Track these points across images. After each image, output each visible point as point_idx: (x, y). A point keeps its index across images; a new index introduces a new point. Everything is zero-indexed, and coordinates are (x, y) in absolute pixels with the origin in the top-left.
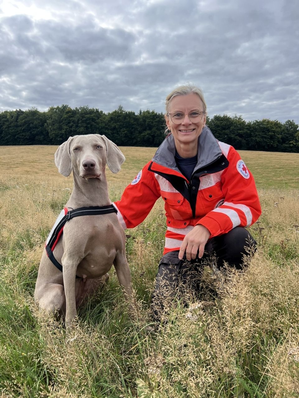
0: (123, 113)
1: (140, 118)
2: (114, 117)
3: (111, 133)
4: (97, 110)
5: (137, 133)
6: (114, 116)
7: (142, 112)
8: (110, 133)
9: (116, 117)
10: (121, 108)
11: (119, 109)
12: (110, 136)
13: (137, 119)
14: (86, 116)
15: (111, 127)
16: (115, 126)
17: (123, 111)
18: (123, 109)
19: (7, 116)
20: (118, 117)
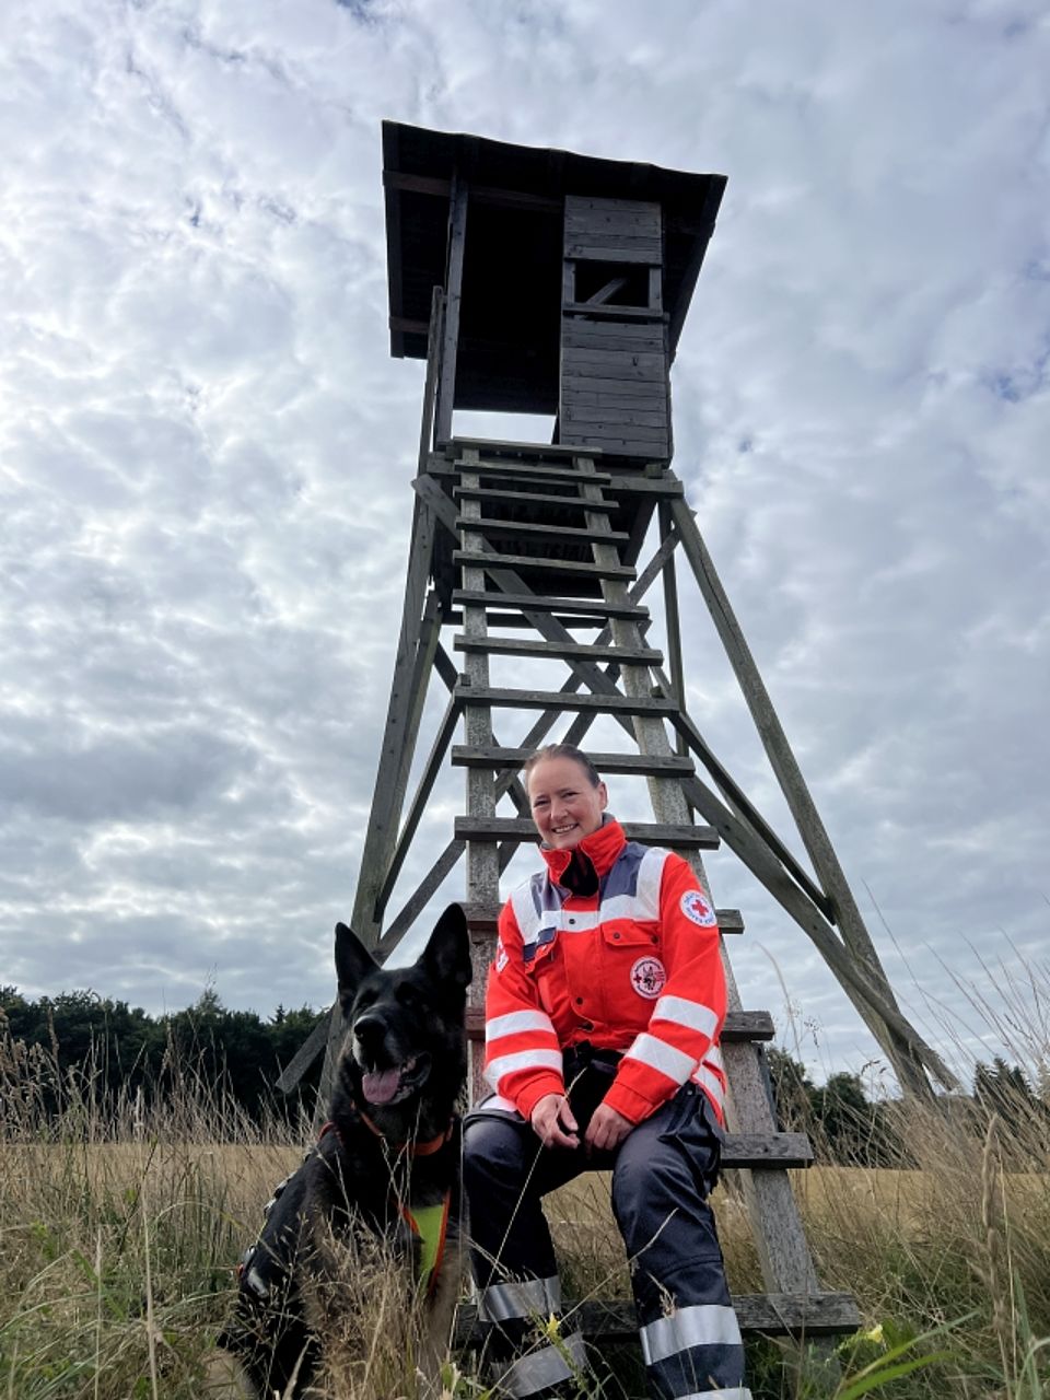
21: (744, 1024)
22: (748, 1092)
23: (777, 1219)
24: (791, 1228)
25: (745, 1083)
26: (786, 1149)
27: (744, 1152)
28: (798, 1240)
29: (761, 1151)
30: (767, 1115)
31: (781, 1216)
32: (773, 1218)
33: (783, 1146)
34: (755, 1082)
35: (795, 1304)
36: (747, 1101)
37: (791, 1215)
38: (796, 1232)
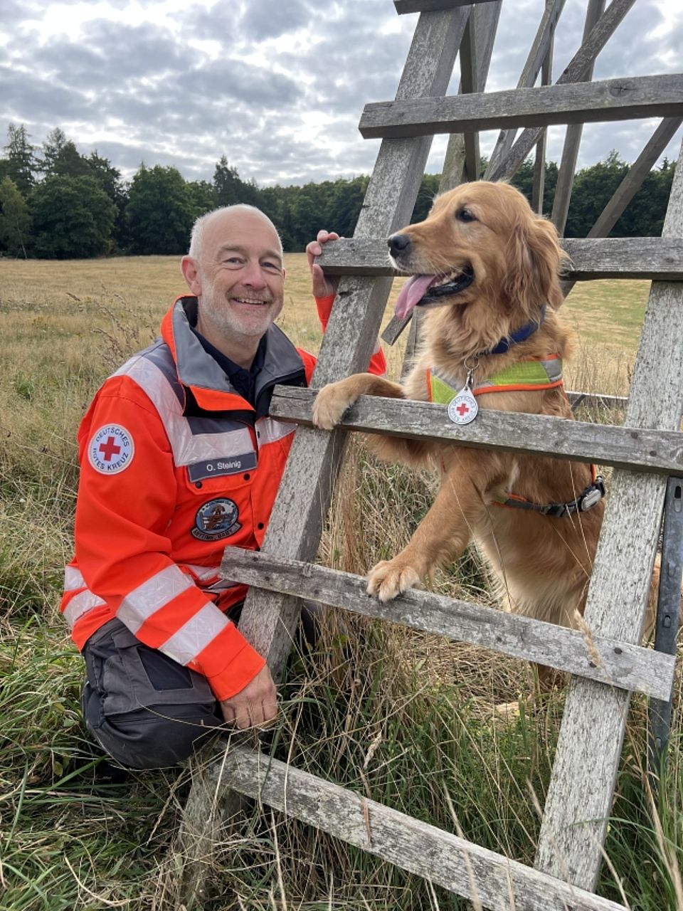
0: (619, 167)
1: (660, 179)
2: (592, 180)
3: (580, 220)
4: (552, 164)
5: (646, 219)
6: (593, 177)
7: (670, 163)
8: (577, 222)
9: (598, 181)
10: (613, 156)
11: (609, 160)
12: (576, 228)
13: (652, 183)
14: (524, 181)
15: (583, 205)
16: (592, 203)
17: (618, 163)
18: (618, 159)
19: (360, 188)
20: (601, 181)
21: (653, 454)
22: (622, 557)
23: (577, 756)
24: (594, 776)
25: (623, 542)
26: (627, 672)
27: (558, 657)
28: (596, 796)
29: (586, 664)
30: (636, 599)
31: (585, 753)
32: (572, 752)
33: (624, 666)
34: (640, 543)
35: (531, 894)
36: (614, 571)
37: (601, 757)
38: (598, 783)
